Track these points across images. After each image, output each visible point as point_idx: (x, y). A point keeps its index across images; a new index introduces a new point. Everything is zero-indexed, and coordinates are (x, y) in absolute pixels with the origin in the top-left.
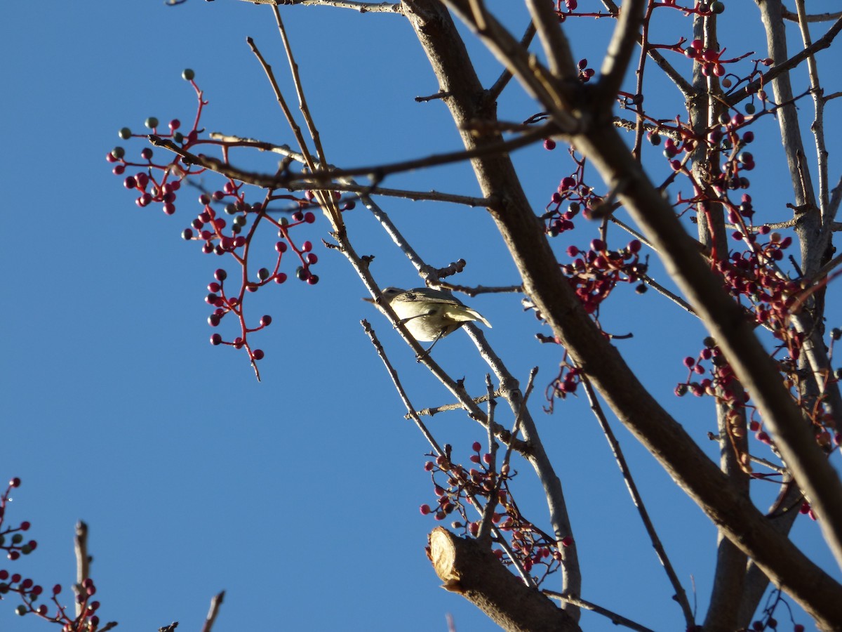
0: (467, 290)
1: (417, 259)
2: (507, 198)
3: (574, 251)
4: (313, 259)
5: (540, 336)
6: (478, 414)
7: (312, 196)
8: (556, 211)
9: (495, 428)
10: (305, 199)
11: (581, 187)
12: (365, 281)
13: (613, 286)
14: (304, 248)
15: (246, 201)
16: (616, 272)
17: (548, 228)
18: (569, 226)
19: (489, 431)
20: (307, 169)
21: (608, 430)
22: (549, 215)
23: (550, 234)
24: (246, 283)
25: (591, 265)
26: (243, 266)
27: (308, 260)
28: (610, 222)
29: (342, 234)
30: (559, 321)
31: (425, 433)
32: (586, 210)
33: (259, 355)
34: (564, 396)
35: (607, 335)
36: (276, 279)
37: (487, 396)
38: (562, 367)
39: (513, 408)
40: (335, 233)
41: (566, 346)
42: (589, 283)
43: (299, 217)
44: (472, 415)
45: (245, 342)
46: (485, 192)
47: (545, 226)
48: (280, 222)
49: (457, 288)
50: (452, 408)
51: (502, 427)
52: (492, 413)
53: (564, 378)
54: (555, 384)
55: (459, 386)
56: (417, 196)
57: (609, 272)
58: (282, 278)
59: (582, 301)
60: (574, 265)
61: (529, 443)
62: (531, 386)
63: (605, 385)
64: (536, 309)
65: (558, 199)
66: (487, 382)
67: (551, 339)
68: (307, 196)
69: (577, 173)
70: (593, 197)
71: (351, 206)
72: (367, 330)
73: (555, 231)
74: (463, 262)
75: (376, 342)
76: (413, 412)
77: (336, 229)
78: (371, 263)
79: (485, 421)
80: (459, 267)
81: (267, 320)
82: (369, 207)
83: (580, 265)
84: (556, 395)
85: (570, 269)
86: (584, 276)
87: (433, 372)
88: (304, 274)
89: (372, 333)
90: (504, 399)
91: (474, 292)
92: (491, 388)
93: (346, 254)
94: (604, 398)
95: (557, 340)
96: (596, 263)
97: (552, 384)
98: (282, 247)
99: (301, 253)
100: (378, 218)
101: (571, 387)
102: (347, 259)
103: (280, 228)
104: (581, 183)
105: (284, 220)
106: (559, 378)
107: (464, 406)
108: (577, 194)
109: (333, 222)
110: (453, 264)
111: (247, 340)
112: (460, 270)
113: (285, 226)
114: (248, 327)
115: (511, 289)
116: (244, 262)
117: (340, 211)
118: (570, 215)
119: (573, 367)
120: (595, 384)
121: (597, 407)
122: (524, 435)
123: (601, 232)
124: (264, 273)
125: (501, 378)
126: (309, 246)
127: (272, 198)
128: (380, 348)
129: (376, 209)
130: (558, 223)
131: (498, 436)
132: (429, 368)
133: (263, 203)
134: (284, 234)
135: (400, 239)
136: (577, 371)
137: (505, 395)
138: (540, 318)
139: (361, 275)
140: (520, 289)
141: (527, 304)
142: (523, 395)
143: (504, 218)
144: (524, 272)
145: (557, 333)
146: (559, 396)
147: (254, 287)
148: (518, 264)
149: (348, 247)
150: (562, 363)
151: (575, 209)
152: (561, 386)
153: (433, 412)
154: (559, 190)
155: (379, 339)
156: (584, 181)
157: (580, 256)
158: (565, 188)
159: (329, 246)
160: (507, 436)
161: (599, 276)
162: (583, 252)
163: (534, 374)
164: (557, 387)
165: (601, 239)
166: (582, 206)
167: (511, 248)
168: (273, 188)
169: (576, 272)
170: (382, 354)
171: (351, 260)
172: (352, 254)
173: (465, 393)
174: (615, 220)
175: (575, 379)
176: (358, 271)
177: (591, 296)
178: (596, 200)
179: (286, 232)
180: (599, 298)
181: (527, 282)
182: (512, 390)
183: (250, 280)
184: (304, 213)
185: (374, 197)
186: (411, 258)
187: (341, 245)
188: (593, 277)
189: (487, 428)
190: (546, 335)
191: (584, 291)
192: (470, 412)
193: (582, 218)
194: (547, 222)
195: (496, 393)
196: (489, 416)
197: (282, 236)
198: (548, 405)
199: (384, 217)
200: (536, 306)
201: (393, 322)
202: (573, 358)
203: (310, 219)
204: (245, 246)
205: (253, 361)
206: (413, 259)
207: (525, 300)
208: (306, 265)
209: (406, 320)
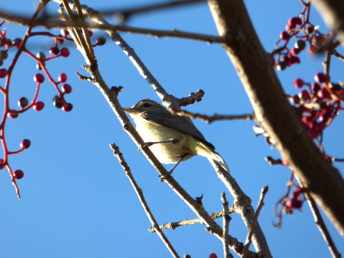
0: (205, 117)
1: (161, 89)
2: (241, 36)
3: (300, 83)
4: (68, 89)
5: (270, 159)
6: (215, 228)
7: (67, 33)
8: (285, 47)
9: (230, 240)
10: (60, 36)
11: (307, 26)
12: (114, 109)
13: (336, 113)
14: (59, 79)
15: (8, 37)
16: (338, 102)
17: (277, 62)
18: (296, 60)
19: (224, 244)
20: (63, 9)
21: (331, 243)
22: (278, 51)
23: (278, 68)
24: (8, 110)
25: (316, 95)
26: (5, 95)
27: (63, 90)
28: (333, 57)
29: (94, 67)
30: (286, 145)
31: (167, 245)
32: (312, 47)
33: (19, 174)
34: (291, 212)
35: (330, 159)
36: (34, 107)
37: (222, 212)
38: (290, 187)
39: (246, 223)
40: (87, 66)
41: (293, 168)
42: (313, 112)
43: (55, 51)
44: (209, 229)
45: (6, 163)
46: (221, 31)
47: (274, 61)
48: (38, 56)
49: (196, 116)
50: (192, 222)
51: (236, 239)
52: (227, 227)
53: (291, 196)
54: (283, 202)
55: (198, 203)
56: (160, 34)
57: (332, 102)
58: (40, 106)
59: (307, 128)
60: (300, 96)
61: (260, 254)
62: (262, 204)
63: (327, 203)
64: (266, 135)
65: (286, 36)
66: (222, 199)
67: (279, 162)
68: (62, 32)
69: (303, 13)
70: (317, 35)
71: (102, 41)
72: (116, 153)
73: (284, 65)
74: (202, 93)
75: (124, 163)
76: (157, 226)
77: (88, 62)
78: (119, 93)
79: (221, 234)
80: (198, 96)
81: (27, 144)
82: (118, 43)
83: (306, 96)
84: (284, 211)
85: (296, 99)
86: (309, 106)
87: (174, 190)
88: (60, 102)
89: (120, 155)
90: (238, 215)
91: (211, 119)
92: (226, 204)
93: (97, 85)
94: (327, 214)
95: (285, 162)
96: (320, 94)
97: (280, 202)
98: (40, 79)
99: (57, 84)
100: (126, 53)
101: (297, 204)
102: (98, 89)
103: (38, 61)
104: (307, 22)
105: (42, 55)
106: (287, 196)
107: (202, 220)
108: (303, 32)
109: (86, 57)
110: (193, 94)
111: (9, 162)
112: (199, 100)
113: (43, 60)
114: (10, 150)
115: (244, 117)
116: (6, 91)
118: (297, 51)
119: (299, 187)
120: (319, 202)
121: (321, 222)
122: (256, 247)
123: (324, 66)
124: (24, 102)
125: (235, 196)
126: (64, 78)
127: (31, 34)
128: (128, 169)
129: (124, 45)
130: (286, 58)
131: (232, 248)
132: (171, 186)
133: (23, 38)
134: (42, 67)
135: (146, 72)
136: (302, 190)
137: (239, 211)
138: (270, 143)
139: (111, 104)
140: (252, 117)
141: (258, 130)
142: (255, 211)
143: (238, 54)
144: (255, 102)
145: (285, 156)
146: (287, 212)
147: (15, 114)
148: (250, 94)
149: (99, 79)
150: (289, 183)
151: (302, 45)
152: (289, 203)
153: (175, 226)
154: (287, 28)
155: (126, 161)
156: (310, 20)
157: (305, 88)
158: (293, 26)
159: (83, 77)
160: (240, 248)
161: (323, 105)
162: (309, 85)
163: (265, 192)
164: (284, 204)
165: (325, 72)
166: (308, 44)
167: (244, 80)
168: (31, 27)
169: (302, 102)
170: (129, 174)
171: (102, 90)
172: (103, 85)
173: (203, 209)
174: (338, 55)
175: (300, 197)
176: (108, 100)
177: (315, 124)
178: (320, 38)
179: (44, 65)
180: (323, 125)
181: (257, 110)
182: (245, 207)
183: (11, 108)
184: (60, 48)
186: (155, 88)
187: (93, 77)
188: (317, 106)
189: (223, 240)
190: (275, 158)
191: (309, 119)
192: (208, 226)
194: (276, 57)
195: (231, 209)
196: (224, 229)
197: (40, 68)
198: (277, 220)
199: (132, 52)
200: (265, 132)
201: (139, 146)
202: (300, 179)
203: (65, 53)
204: (7, 77)
205: (14, 180)
206: (157, 90)
207: (257, 126)
208: (62, 94)
209: (151, 144)
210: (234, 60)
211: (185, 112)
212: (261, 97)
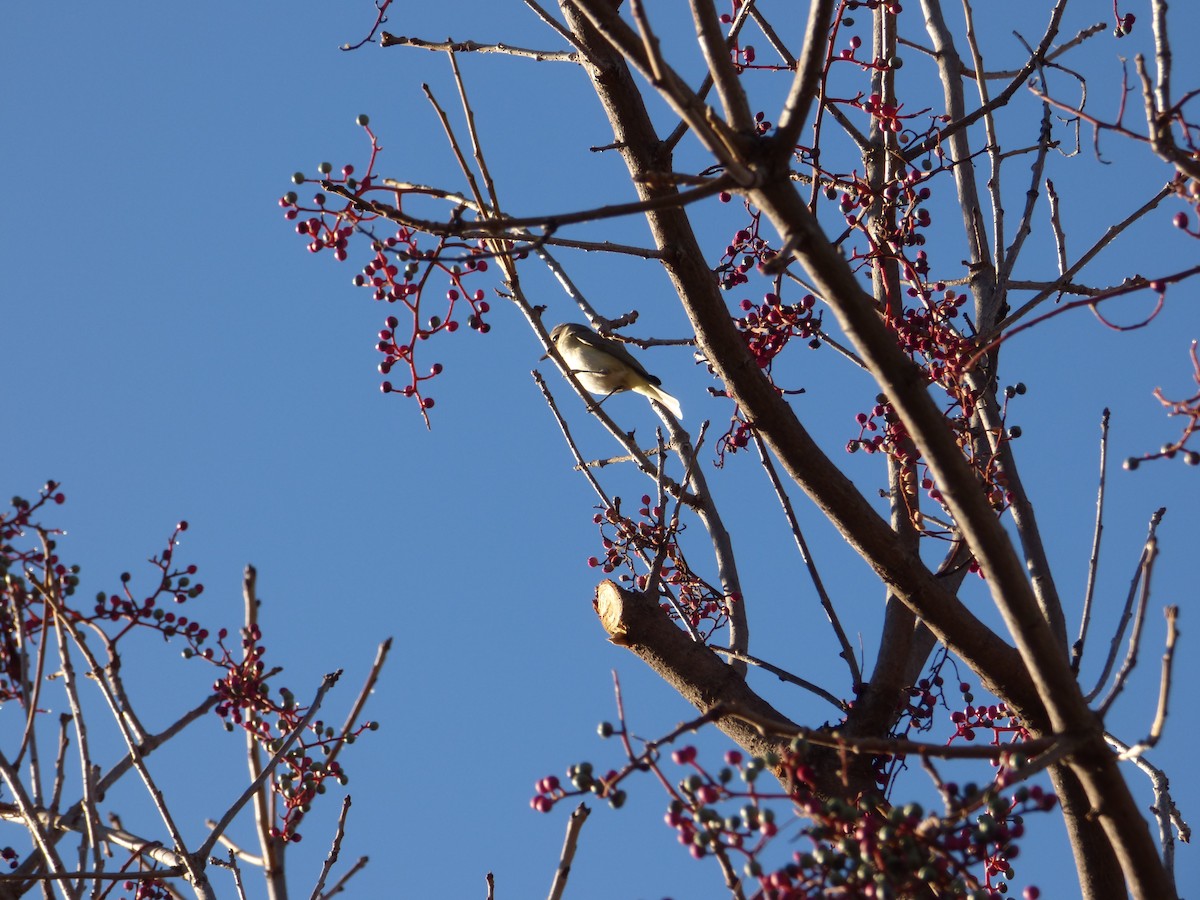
0: (639, 342)
1: (589, 310)
2: (681, 250)
3: (747, 305)
4: (485, 308)
5: (712, 390)
6: (648, 467)
7: (485, 244)
8: (730, 264)
9: (665, 481)
10: (477, 248)
11: (756, 240)
12: (536, 331)
13: (786, 341)
14: (476, 297)
15: (418, 248)
16: (789, 327)
17: (721, 281)
18: (744, 279)
19: (658, 484)
20: (480, 218)
21: (779, 486)
22: (723, 269)
23: (723, 287)
24: (418, 331)
25: (764, 319)
26: (414, 314)
27: (480, 309)
28: (784, 276)
29: (515, 283)
30: (731, 375)
31: (594, 485)
32: (761, 264)
33: (429, 403)
34: (735, 451)
35: (780, 390)
36: (447, 328)
37: (657, 449)
38: (734, 422)
39: (683, 462)
40: (507, 282)
41: (737, 400)
42: (762, 337)
43: (472, 265)
44: (642, 468)
45: (415, 390)
46: (659, 245)
47: (718, 279)
48: (452, 270)
49: (629, 340)
50: (622, 460)
51: (671, 480)
52: (662, 466)
53: (735, 433)
54: (726, 439)
55: (629, 438)
56: (590, 247)
57: (782, 327)
58: (454, 326)
59: (755, 355)
60: (747, 319)
61: (698, 497)
62: (702, 440)
63: (775, 440)
64: (708, 363)
65: (732, 252)
66: (657, 435)
67: (723, 393)
68: (480, 244)
69: (752, 226)
70: (767, 250)
71: (524, 253)
72: (538, 381)
73: (729, 284)
74: (636, 314)
75: (547, 392)
76: (583, 464)
77: (508, 278)
78: (543, 313)
79: (655, 474)
80: (632, 318)
81: (438, 369)
82: (542, 257)
83: (754, 319)
84: (727, 449)
85: (743, 323)
86: (757, 331)
87: (604, 423)
88: (476, 322)
89: (543, 383)
90: (675, 452)
91: (646, 345)
92: (661, 440)
93: (518, 303)
94: (775, 453)
95: (729, 394)
96: (769, 318)
97: (723, 438)
98: (454, 295)
99: (473, 302)
100: (551, 268)
101: (741, 442)
102: (519, 308)
103: (452, 276)
104: (756, 236)
105: (456, 268)
106: (730, 433)
107: (634, 458)
108: (751, 247)
109: (505, 271)
110: (625, 315)
111: (418, 389)
112: (633, 322)
113: (457, 275)
114: (419, 376)
115: (683, 342)
116: (416, 310)
117: (512, 260)
118: (744, 269)
119: (743, 421)
120: (766, 439)
121: (767, 462)
122: (694, 489)
123: (775, 286)
124: (435, 321)
125: (671, 431)
126: (481, 295)
127: (445, 246)
128: (551, 399)
129: (549, 259)
130: (732, 276)
131: (668, 489)
132: (600, 419)
133: (436, 250)
134: (456, 282)
135: (573, 289)
136: (748, 426)
137: (676, 448)
138: (712, 372)
139: (533, 325)
140: (693, 342)
141: (700, 358)
142: (694, 449)
143: (677, 270)
144: (697, 326)
145: (729, 387)
146: (730, 451)
147: (425, 335)
148: (691, 316)
149: (520, 296)
150: (734, 418)
151: (750, 262)
152: (732, 440)
153: (603, 463)
154: (733, 243)
155: (549, 390)
156: (759, 235)
157: (753, 310)
158: (739, 241)
159: (502, 295)
160: (677, 490)
161: (773, 331)
162: (756, 306)
163: (704, 428)
164: (728, 441)
165: (775, 293)
166: (756, 260)
167: (684, 301)
168: (445, 236)
169: (749, 326)
170: (553, 404)
171: (523, 309)
172: (524, 303)
173: (635, 446)
174: (789, 274)
175: (747, 434)
176: (530, 320)
177: (764, 351)
178: (771, 254)
179: (459, 281)
180: (772, 353)
181: (699, 335)
182: (683, 444)
183: (421, 328)
184: (477, 261)
185: (546, 246)
186: (583, 308)
187: (513, 294)
188: (766, 331)
189: (657, 481)
190: (718, 389)
191: (757, 345)
192: (641, 464)
193: (756, 272)
194: (721, 275)
195: (667, 446)
196: (659, 468)
197: (454, 284)
198: (719, 460)
199: (557, 267)
200: (708, 360)
201: (564, 373)
202: (745, 412)
203: (483, 267)
204: (417, 294)
205: (423, 409)
206: (585, 310)
207: (697, 353)
208: (478, 314)
209: (578, 371)
210: (673, 277)
211: (617, 336)
212: (703, 321)
